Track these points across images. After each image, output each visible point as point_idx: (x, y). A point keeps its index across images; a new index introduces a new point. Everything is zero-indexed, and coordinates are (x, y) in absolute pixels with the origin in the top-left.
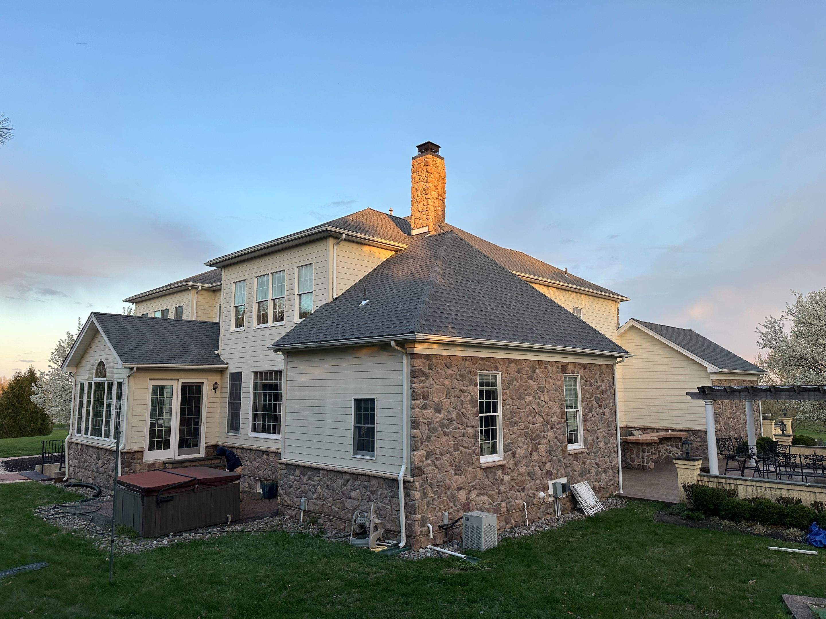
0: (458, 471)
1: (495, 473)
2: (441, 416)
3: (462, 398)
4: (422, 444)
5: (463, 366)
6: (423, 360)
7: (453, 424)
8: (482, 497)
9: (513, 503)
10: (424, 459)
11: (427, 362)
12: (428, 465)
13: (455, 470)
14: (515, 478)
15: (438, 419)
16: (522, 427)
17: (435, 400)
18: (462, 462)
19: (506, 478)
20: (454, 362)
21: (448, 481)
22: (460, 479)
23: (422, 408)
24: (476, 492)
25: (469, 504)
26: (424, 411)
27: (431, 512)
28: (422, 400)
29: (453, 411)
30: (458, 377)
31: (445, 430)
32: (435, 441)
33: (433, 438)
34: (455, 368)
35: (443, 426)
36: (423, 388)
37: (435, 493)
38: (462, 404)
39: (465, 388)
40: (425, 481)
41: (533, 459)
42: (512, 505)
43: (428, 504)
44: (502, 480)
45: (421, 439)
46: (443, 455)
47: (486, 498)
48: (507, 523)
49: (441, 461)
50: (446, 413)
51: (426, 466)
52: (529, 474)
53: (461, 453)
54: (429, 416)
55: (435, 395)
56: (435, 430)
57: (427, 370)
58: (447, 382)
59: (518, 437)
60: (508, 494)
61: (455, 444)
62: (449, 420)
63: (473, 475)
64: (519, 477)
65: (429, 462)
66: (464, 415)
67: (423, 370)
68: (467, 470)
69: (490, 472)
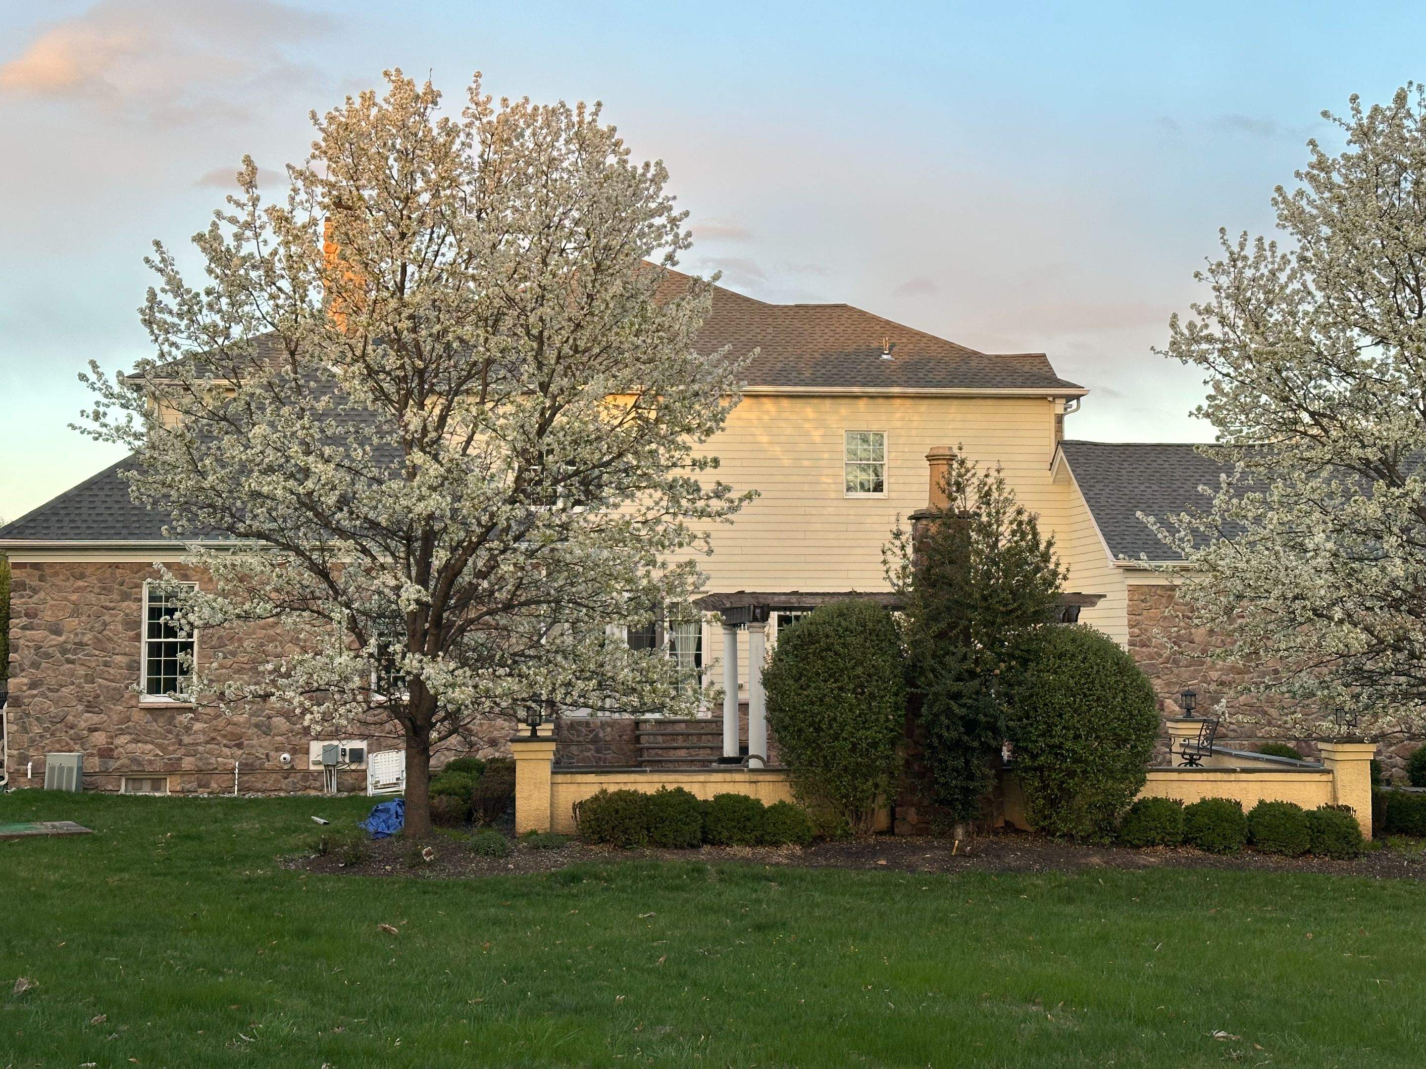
0: (90, 707)
1: (174, 718)
2: (62, 639)
3: (107, 618)
4: (23, 670)
5: (107, 575)
6: (29, 570)
7: (84, 650)
8: (140, 745)
9: (213, 760)
10: (25, 688)
11: (37, 573)
12: (35, 696)
13: (87, 706)
14: (220, 728)
15: (54, 643)
16: (245, 660)
17: (46, 618)
18: (102, 698)
19: (198, 726)
20: (88, 572)
21: (70, 718)
22: (95, 719)
23: (24, 628)
24: (128, 737)
25: (112, 750)
26: (28, 632)
27: (37, 750)
28: (25, 619)
29: (84, 634)
30: (97, 590)
31: (69, 656)
32: (48, 668)
33: (43, 665)
34: (93, 580)
35: (64, 651)
36: (25, 603)
37: (46, 729)
38: (105, 624)
39: (112, 605)
40: (28, 715)
41: (268, 705)
42: (209, 764)
43: (32, 741)
44: (188, 729)
45: (20, 665)
46: (62, 686)
47: (150, 747)
48: (200, 786)
49: (59, 694)
50: (72, 636)
51: (27, 697)
52: (257, 726)
53: (100, 686)
54: (36, 638)
55: (50, 613)
56: (48, 656)
57: (35, 583)
58: (74, 597)
59: (235, 673)
60: (201, 748)
61: (87, 675)
62: (75, 644)
63: (122, 715)
64: (229, 728)
65: (35, 692)
66: (110, 639)
67: (27, 582)
68: (110, 709)
69: (163, 715)
